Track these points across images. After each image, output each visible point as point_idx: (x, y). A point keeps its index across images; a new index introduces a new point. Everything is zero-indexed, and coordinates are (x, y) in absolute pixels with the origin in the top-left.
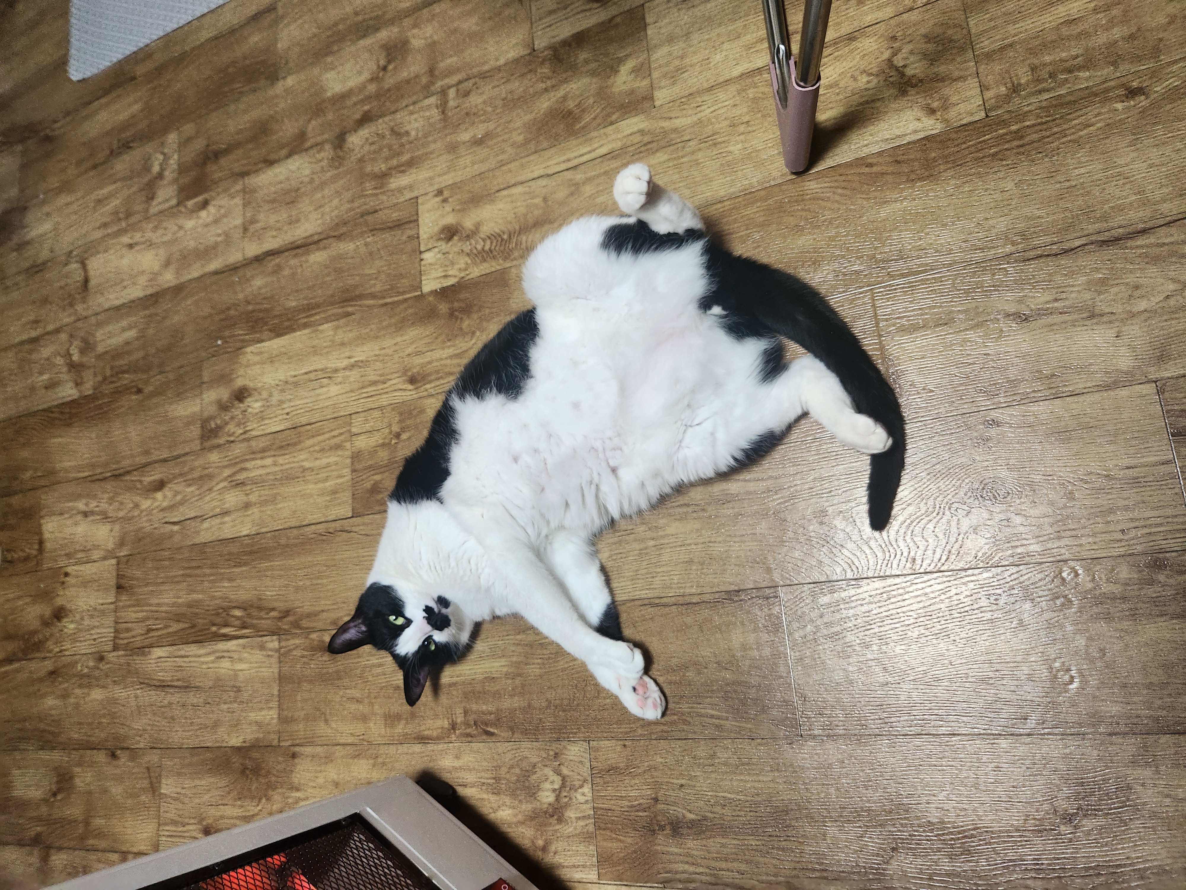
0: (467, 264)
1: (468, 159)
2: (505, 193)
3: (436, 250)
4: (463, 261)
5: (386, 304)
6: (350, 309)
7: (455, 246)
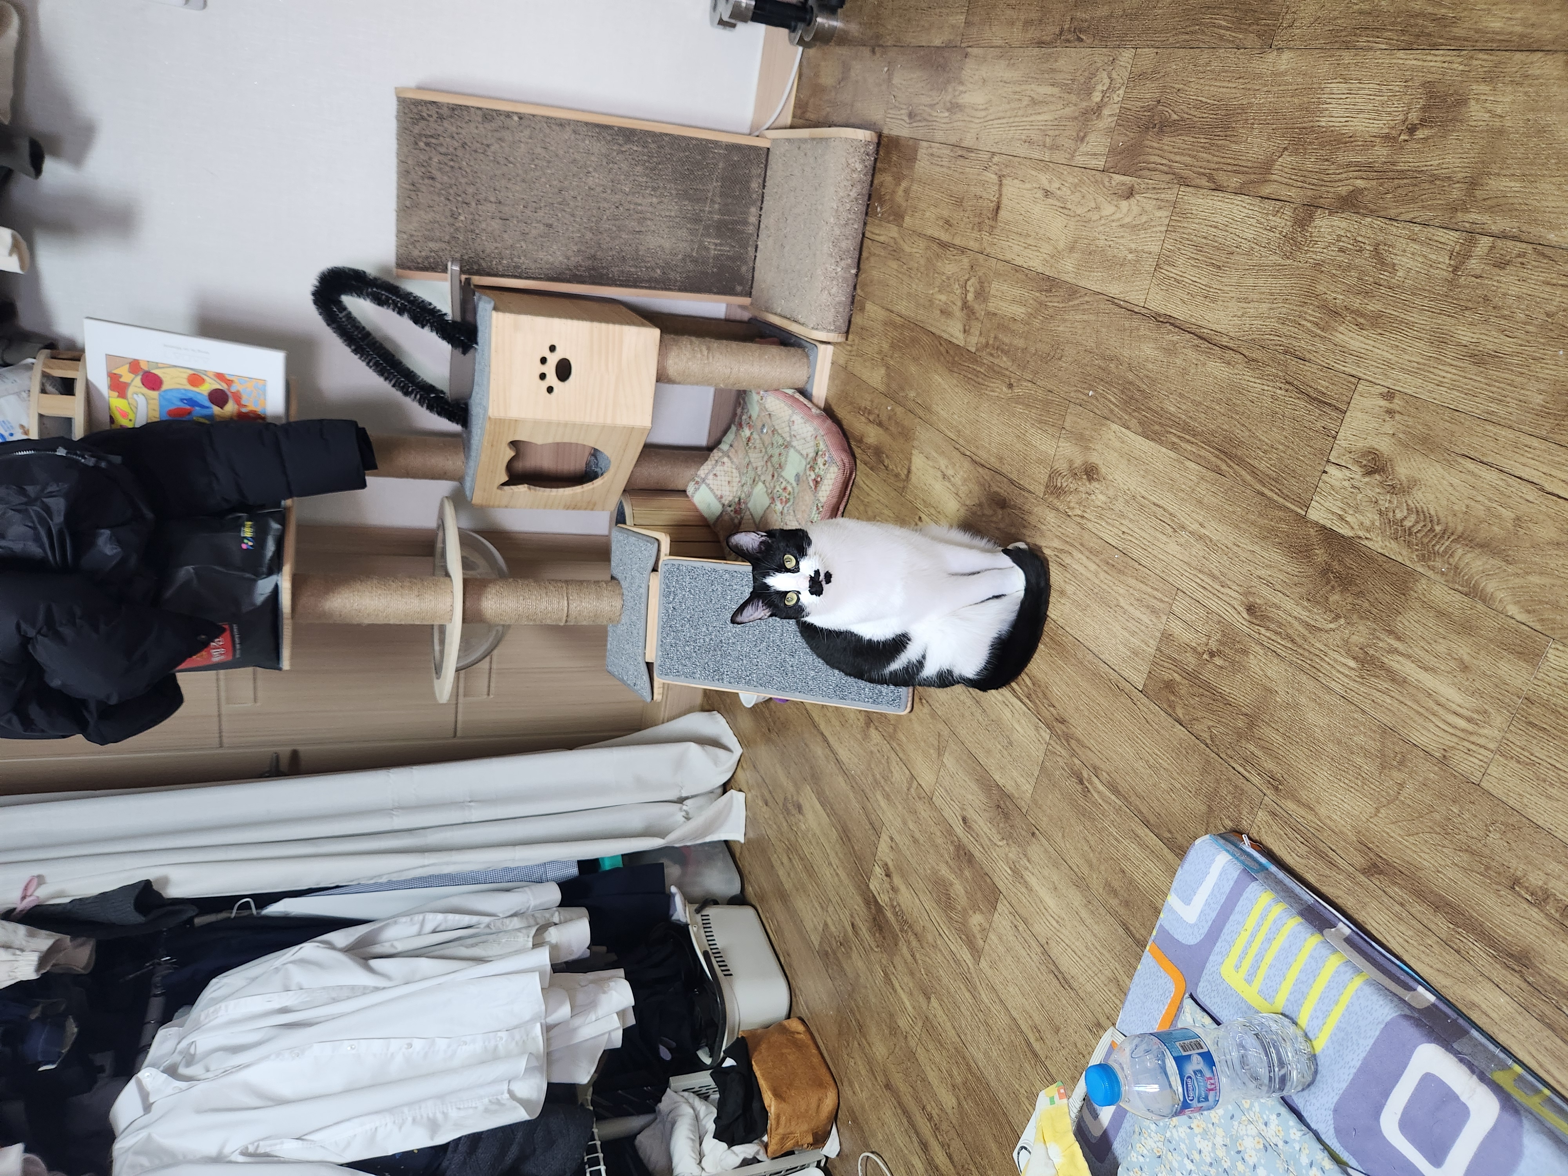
0: (1373, 524)
1: (1448, 374)
2: (1470, 465)
3: (1347, 473)
4: (1371, 516)
5: (1263, 494)
6: (1224, 467)
7: (1371, 487)
